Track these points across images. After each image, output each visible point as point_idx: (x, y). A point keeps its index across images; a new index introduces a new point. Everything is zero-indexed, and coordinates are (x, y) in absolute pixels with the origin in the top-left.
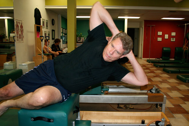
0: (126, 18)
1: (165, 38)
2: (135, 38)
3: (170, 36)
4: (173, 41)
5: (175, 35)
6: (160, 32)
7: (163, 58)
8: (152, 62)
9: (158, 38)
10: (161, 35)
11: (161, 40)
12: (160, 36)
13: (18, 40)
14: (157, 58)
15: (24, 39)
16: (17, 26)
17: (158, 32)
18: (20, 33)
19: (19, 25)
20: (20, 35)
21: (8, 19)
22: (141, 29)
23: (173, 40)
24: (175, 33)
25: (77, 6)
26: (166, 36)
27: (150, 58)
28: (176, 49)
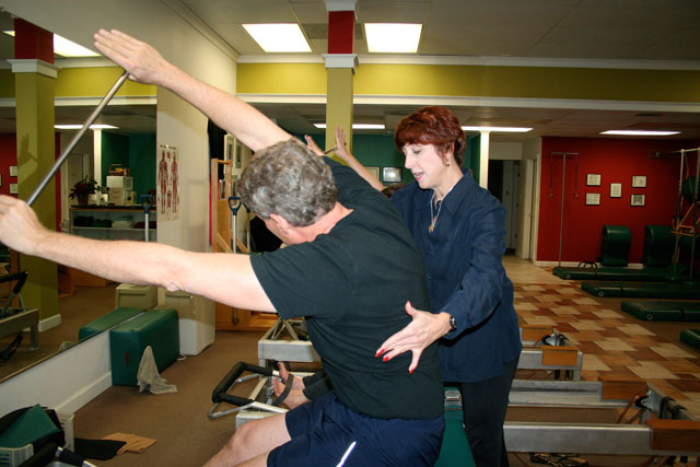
0: (485, 132)
1: (612, 195)
2: (504, 193)
3: (629, 190)
4: (637, 204)
5: (644, 185)
6: (594, 176)
7: (606, 260)
8: (574, 277)
9: (588, 195)
10: (599, 184)
11: (598, 203)
12: (594, 189)
13: (163, 212)
14: (587, 262)
15: (180, 207)
16: (164, 166)
17: (589, 176)
18: (170, 188)
19: (170, 163)
20: (169, 195)
21: (104, 132)
22: (529, 164)
23: (638, 201)
24: (644, 179)
25: (357, 97)
26: (616, 190)
27: (563, 260)
28: (648, 231)
